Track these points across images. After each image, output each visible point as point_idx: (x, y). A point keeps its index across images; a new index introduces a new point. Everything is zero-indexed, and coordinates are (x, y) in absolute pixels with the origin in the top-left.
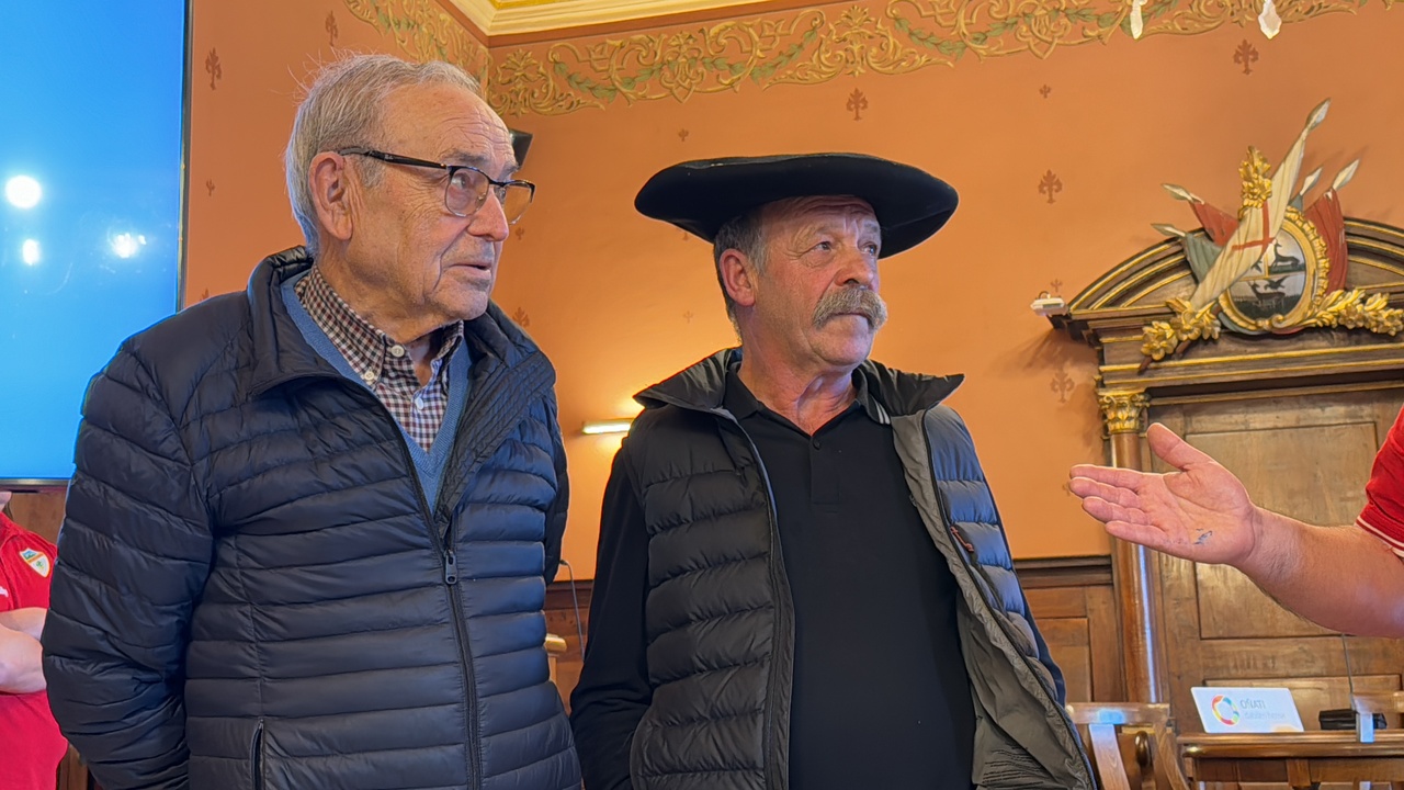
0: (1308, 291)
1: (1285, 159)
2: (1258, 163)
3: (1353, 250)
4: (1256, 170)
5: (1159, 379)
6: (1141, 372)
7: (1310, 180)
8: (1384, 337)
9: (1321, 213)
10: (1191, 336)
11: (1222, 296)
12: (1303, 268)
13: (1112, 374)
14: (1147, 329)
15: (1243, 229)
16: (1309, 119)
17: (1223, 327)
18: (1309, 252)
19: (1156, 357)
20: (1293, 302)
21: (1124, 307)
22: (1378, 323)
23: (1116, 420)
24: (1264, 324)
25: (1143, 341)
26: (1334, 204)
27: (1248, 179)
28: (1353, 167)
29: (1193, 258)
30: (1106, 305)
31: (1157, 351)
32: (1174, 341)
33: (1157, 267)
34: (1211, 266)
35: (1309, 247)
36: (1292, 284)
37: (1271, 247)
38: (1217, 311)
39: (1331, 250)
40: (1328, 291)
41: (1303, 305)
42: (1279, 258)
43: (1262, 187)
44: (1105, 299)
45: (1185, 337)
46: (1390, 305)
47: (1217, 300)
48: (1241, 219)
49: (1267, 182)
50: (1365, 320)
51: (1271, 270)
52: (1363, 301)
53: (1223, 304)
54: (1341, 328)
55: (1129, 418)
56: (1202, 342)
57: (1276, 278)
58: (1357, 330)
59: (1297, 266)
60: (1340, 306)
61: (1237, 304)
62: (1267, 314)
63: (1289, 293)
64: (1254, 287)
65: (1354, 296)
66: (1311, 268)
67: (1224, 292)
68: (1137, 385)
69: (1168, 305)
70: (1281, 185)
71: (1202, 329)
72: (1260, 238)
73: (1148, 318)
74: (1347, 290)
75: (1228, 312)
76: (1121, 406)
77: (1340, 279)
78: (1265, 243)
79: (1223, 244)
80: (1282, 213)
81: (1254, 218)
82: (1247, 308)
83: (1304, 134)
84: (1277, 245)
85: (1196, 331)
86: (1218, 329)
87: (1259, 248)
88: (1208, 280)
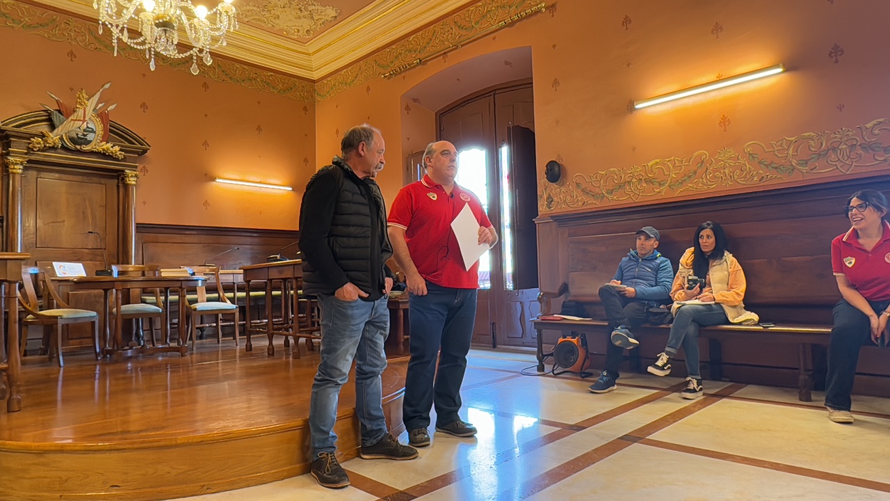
0: (95, 140)
1: (93, 96)
2: (84, 95)
3: (111, 131)
4: (83, 97)
5: (33, 157)
6: (26, 154)
7: (100, 105)
8: (117, 159)
9: (102, 116)
10: (50, 145)
11: (64, 135)
12: (95, 132)
13: (13, 152)
14: (32, 139)
15: (76, 114)
16: (103, 86)
17: (62, 145)
18: (97, 128)
19: (35, 150)
20: (90, 142)
21: (22, 129)
22: (116, 155)
23: (14, 168)
24: (78, 147)
25: (29, 143)
26: (107, 115)
27: (80, 99)
28: (115, 105)
29: (55, 119)
30: (14, 127)
31: (36, 148)
32: (43, 146)
33: (38, 118)
34: (61, 123)
35: (98, 126)
36: (90, 137)
37: (85, 123)
38: (61, 139)
39: (105, 129)
40: (101, 142)
41: (93, 144)
42: (88, 127)
43: (85, 103)
44: (15, 124)
45: (48, 145)
46: (121, 150)
47: (62, 136)
48: (74, 111)
49: (86, 102)
50: (112, 152)
51: (84, 130)
52: (112, 147)
53: (65, 138)
54: (104, 154)
55: (19, 169)
56: (53, 148)
57: (85, 133)
58: (109, 155)
59: (93, 131)
60: (105, 147)
61: (70, 139)
62: (80, 145)
63: (88, 139)
64: (77, 134)
65: (109, 145)
66: (97, 133)
67: (66, 134)
68: (25, 158)
69: (42, 133)
70: (91, 104)
71: (55, 144)
72: (82, 119)
73: (34, 136)
74: (107, 143)
75: (66, 141)
76: (17, 164)
77: (106, 139)
78: (84, 121)
79: (67, 118)
80: (90, 113)
81: (80, 112)
82: (72, 140)
83: (101, 90)
84: (87, 123)
85: (53, 144)
86: (60, 145)
87: (81, 122)
88: (60, 128)
